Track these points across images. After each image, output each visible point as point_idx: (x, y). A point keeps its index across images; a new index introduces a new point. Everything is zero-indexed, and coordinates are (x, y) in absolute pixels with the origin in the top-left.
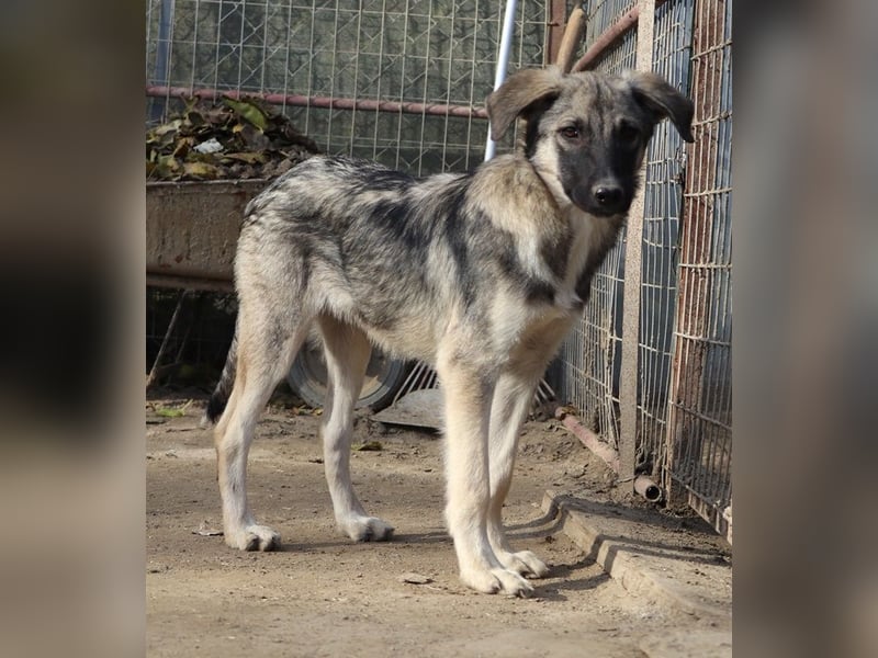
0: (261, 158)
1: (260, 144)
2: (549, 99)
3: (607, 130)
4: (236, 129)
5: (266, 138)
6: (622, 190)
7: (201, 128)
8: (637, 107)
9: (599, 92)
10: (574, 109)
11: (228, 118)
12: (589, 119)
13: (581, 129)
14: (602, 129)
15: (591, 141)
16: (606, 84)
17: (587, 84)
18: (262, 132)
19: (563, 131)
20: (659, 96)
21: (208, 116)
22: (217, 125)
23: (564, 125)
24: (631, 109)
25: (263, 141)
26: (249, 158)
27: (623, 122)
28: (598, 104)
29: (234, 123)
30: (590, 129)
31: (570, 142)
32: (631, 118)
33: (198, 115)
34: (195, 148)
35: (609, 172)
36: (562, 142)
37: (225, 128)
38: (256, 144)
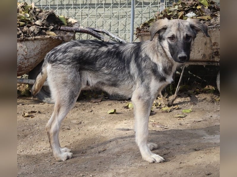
0: (209, 17)
1: (207, 12)
2: (165, 29)
3: (182, 37)
4: (198, 7)
5: (209, 10)
6: (186, 56)
7: (186, 8)
8: (191, 29)
9: (179, 26)
10: (172, 31)
11: (195, 3)
12: (177, 34)
13: (174, 37)
14: (180, 37)
15: (177, 41)
16: (182, 23)
17: (175, 24)
18: (207, 7)
19: (169, 38)
20: (198, 26)
21: (188, 3)
22: (191, 6)
23: (170, 36)
24: (189, 30)
25: (208, 11)
26: (206, 18)
27: (187, 35)
28: (179, 29)
29: (197, 5)
30: (177, 37)
31: (171, 41)
32: (189, 33)
33: (184, 3)
34: (186, 15)
35: (182, 50)
36: (169, 41)
37: (194, 7)
38: (206, 12)
